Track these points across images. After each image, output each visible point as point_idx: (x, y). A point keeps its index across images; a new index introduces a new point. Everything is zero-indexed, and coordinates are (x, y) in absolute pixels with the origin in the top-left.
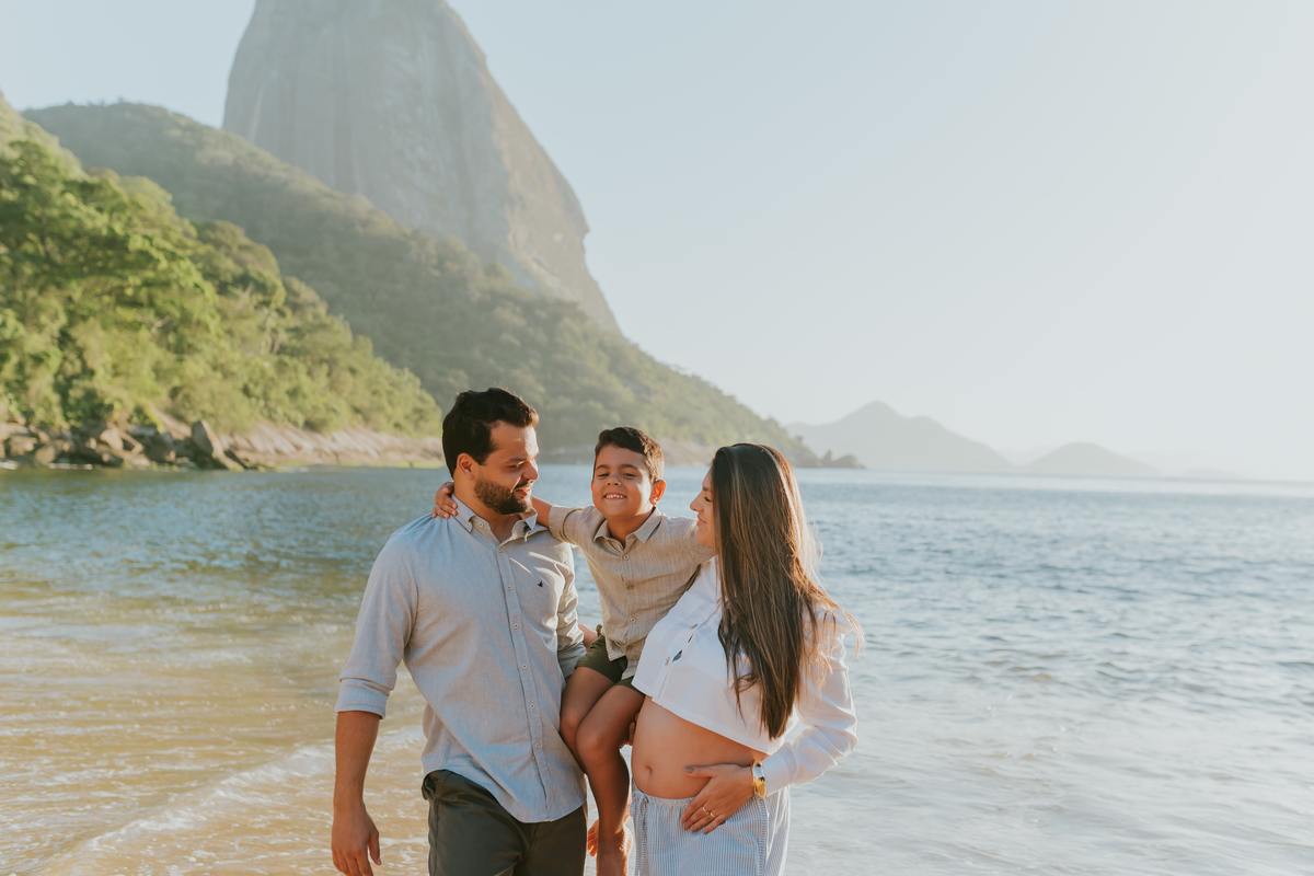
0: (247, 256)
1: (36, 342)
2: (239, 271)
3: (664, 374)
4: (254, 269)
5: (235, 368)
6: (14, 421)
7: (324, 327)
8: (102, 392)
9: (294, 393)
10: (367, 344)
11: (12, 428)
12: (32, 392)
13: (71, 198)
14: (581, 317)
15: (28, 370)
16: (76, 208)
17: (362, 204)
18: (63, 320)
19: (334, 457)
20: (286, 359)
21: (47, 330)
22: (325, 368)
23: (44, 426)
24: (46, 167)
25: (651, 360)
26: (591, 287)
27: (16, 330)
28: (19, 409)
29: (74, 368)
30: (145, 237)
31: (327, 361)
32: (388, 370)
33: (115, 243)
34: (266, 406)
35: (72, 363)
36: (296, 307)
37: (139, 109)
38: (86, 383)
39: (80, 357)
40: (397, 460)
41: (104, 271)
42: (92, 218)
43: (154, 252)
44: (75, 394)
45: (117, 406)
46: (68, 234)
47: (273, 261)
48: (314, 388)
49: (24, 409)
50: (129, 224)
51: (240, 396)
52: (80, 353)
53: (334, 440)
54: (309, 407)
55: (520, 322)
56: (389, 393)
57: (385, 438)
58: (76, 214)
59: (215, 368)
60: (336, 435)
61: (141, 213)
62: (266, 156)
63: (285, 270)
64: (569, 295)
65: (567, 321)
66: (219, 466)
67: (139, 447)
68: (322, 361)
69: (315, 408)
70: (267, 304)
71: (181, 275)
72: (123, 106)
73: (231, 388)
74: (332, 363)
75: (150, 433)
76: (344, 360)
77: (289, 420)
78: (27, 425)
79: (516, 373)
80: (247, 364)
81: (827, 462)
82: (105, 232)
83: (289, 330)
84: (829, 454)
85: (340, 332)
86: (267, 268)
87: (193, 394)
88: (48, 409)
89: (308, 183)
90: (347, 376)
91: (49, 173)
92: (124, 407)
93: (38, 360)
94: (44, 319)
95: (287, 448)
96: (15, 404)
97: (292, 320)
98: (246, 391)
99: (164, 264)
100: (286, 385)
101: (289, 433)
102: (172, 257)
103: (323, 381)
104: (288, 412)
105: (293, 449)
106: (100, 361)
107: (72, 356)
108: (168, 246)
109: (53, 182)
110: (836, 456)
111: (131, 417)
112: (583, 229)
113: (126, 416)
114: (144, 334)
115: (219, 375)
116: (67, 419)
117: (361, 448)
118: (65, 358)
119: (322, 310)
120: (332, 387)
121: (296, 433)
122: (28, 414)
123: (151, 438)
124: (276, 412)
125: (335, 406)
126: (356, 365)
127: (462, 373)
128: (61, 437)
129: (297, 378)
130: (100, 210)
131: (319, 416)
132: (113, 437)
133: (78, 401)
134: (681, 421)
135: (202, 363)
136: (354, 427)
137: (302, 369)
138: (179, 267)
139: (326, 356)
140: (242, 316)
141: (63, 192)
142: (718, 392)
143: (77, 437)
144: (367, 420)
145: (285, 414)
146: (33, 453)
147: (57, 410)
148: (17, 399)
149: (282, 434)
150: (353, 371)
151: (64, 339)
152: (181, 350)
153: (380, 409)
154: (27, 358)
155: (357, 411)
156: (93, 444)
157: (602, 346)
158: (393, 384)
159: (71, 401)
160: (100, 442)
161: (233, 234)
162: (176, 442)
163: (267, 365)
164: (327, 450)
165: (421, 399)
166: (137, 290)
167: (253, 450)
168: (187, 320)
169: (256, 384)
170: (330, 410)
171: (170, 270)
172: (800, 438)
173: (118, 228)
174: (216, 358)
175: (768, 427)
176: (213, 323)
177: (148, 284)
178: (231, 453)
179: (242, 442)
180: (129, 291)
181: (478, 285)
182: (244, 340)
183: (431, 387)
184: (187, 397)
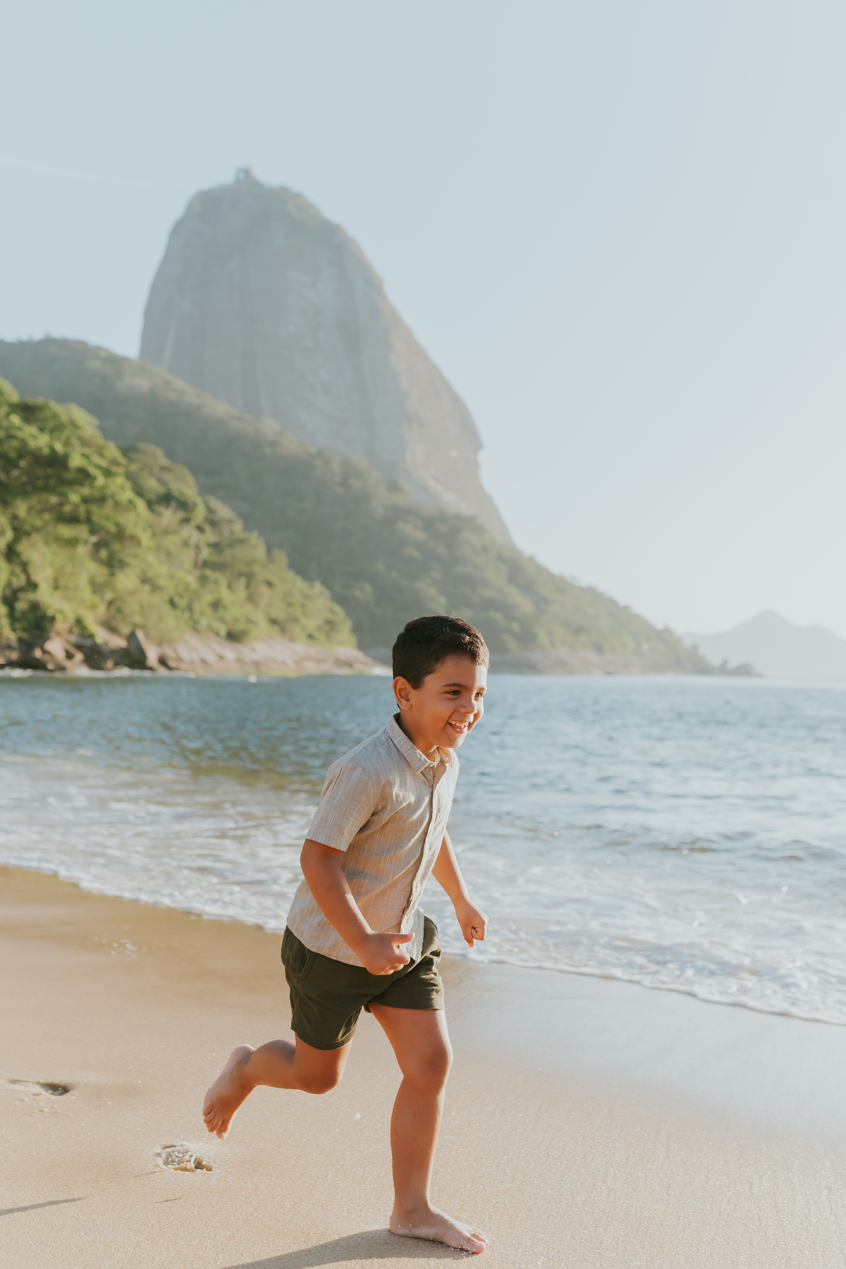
0: (167, 476)
2: (161, 490)
3: (561, 585)
4: (176, 488)
5: (162, 582)
7: (241, 542)
8: (45, 604)
9: (216, 605)
10: (282, 558)
13: (15, 419)
14: (479, 530)
16: (20, 428)
17: (270, 426)
18: (9, 535)
19: (255, 666)
20: (208, 573)
22: (243, 581)
25: (546, 571)
26: (485, 500)
29: (20, 581)
30: (83, 455)
31: (245, 574)
32: (299, 583)
33: (56, 462)
34: (191, 617)
35: (18, 576)
36: (214, 523)
37: (63, 343)
38: (31, 596)
39: (25, 570)
40: (311, 668)
41: (46, 489)
42: (35, 437)
43: (91, 470)
44: (21, 606)
45: (59, 617)
46: (12, 455)
47: (191, 480)
48: (234, 598)
50: (67, 443)
51: (166, 608)
52: (25, 566)
53: (254, 650)
54: (229, 618)
55: (421, 535)
56: (303, 605)
57: (301, 648)
58: (20, 434)
59: (143, 582)
60: (256, 645)
61: (78, 432)
62: (180, 384)
63: (204, 490)
64: (466, 509)
65: (466, 535)
67: (79, 656)
68: (241, 574)
70: (186, 521)
71: (117, 490)
72: (48, 342)
73: (158, 600)
74: (250, 577)
75: (89, 642)
76: (261, 573)
77: (212, 631)
79: (419, 585)
80: (172, 577)
81: (723, 670)
82: (46, 451)
83: (209, 545)
84: (725, 663)
85: (256, 548)
86: (187, 487)
87: (124, 607)
89: (219, 408)
90: (263, 589)
92: (66, 618)
95: (211, 658)
97: (210, 536)
98: (172, 603)
99: (101, 481)
100: (208, 598)
101: (212, 643)
102: (108, 473)
103: (242, 593)
104: (211, 623)
105: (217, 658)
106: (43, 576)
107: (18, 570)
108: (104, 463)
110: (732, 664)
111: (72, 628)
112: (477, 445)
113: (67, 626)
114: (82, 550)
115: (147, 588)
116: (14, 630)
117: (278, 658)
118: (12, 572)
119: (238, 527)
120: (251, 599)
121: (219, 644)
123: (91, 647)
124: (200, 623)
125: (254, 618)
126: (272, 578)
127: (367, 587)
128: (9, 647)
129: (218, 591)
130: (42, 430)
131: (240, 626)
132: (55, 647)
133: (24, 613)
134: (579, 631)
135: (132, 576)
136: (271, 637)
137: (223, 581)
138: (115, 483)
139: (244, 569)
140: (167, 532)
141: (8, 414)
142: (613, 602)
143: (24, 647)
144: (283, 630)
145: (208, 625)
149: (206, 644)
150: (269, 584)
151: (11, 554)
152: (113, 564)
153: (295, 620)
155: (274, 622)
156: (38, 653)
157: (501, 558)
158: (305, 597)
159: (18, 614)
160: (45, 652)
161: (154, 455)
162: (113, 652)
163: (191, 579)
164: (248, 660)
165: (332, 611)
166: (76, 506)
167: (180, 659)
168: (120, 535)
169: (181, 596)
170: (250, 621)
171: (106, 487)
172: (695, 647)
173: (59, 447)
174: (144, 572)
175: (664, 636)
176: (145, 538)
177: (85, 500)
178: (163, 662)
179: (169, 652)
180: (67, 508)
181: (381, 501)
182: (169, 555)
183: (340, 600)
184: (119, 610)
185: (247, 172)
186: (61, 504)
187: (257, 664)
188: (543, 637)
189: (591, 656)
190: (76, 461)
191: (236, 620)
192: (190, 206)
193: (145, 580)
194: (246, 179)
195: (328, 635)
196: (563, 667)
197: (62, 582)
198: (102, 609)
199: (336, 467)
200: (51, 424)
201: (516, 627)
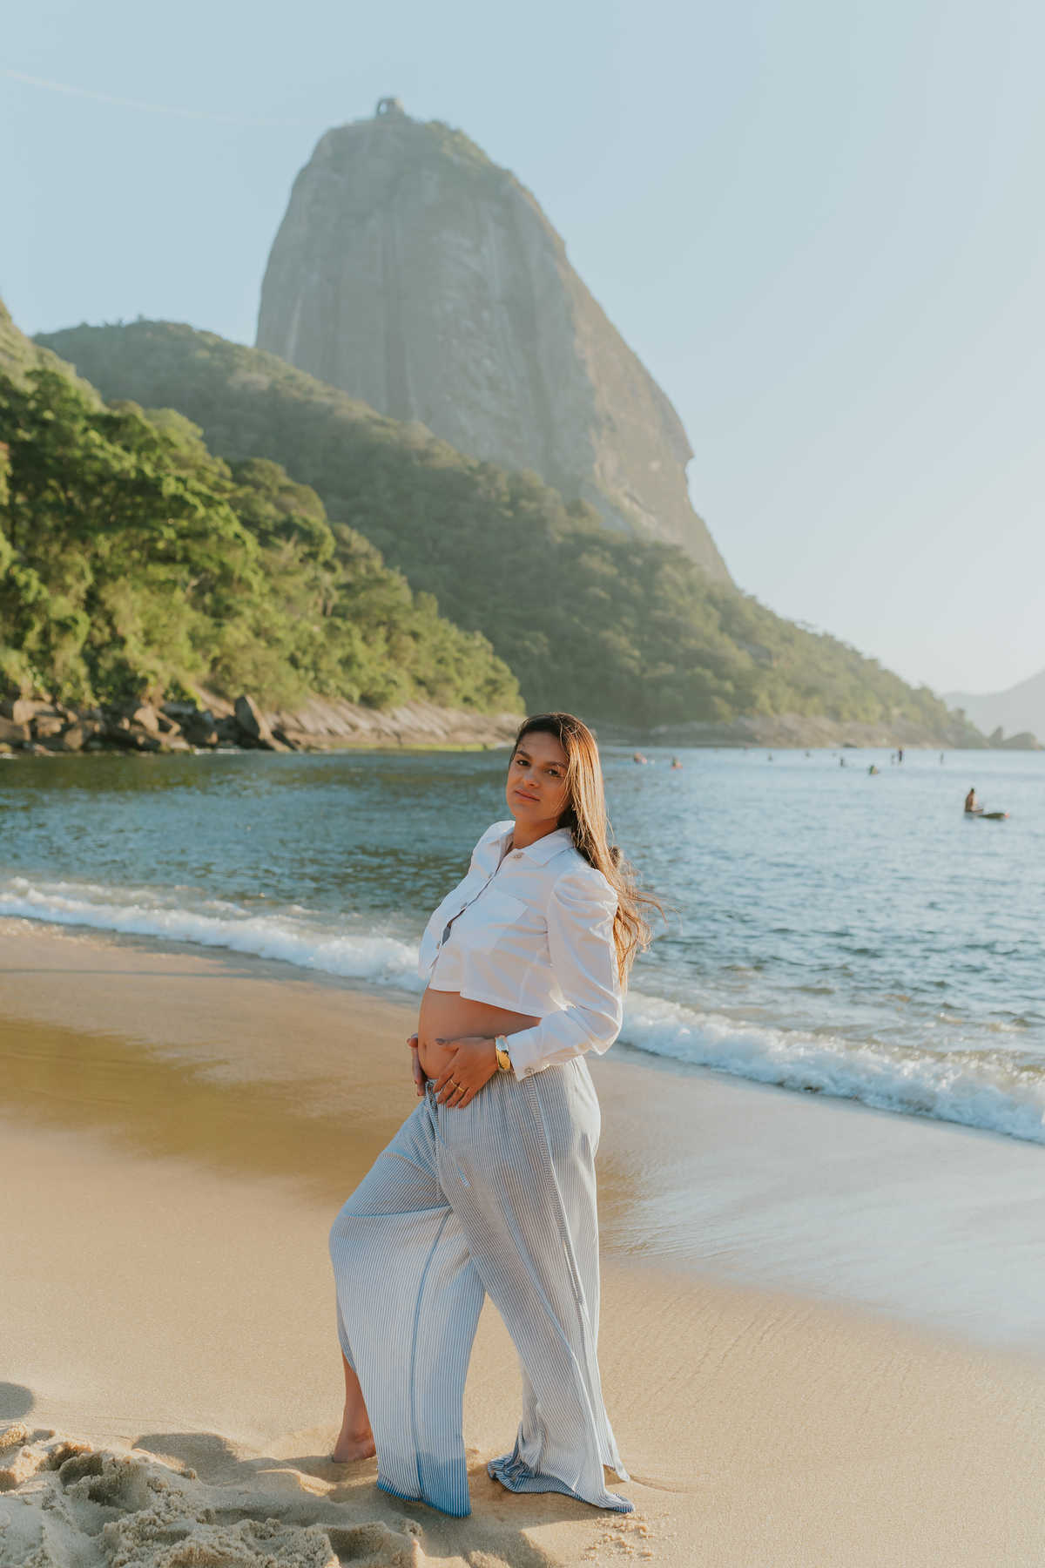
2: (281, 518)
4: (298, 515)
5: (280, 634)
14: (685, 563)
20: (339, 622)
22: (382, 631)
36: (346, 559)
40: (469, 741)
47: (319, 504)
48: (370, 654)
51: (286, 667)
62: (307, 379)
63: (333, 516)
65: (668, 569)
68: (380, 624)
73: (276, 656)
74: (391, 626)
76: (406, 622)
79: (607, 634)
81: (996, 741)
83: (340, 587)
86: (313, 513)
89: (356, 410)
90: (407, 641)
97: (341, 576)
103: (381, 648)
112: (686, 454)
115: (262, 642)
126: (419, 628)
131: (378, 689)
139: (383, 617)
140: (287, 572)
150: (415, 636)
152: (220, 612)
153: (448, 681)
165: (495, 669)
166: (171, 542)
167: (302, 730)
168: (226, 577)
169: (305, 653)
170: (390, 682)
171: (208, 518)
172: (961, 712)
173: (148, 469)
174: (258, 622)
175: (922, 698)
176: (256, 580)
177: (182, 535)
178: (279, 734)
179: (290, 722)
180: (161, 545)
181: (560, 526)
182: (289, 600)
183: (505, 652)
184: (227, 669)
185: (391, 102)
186: (153, 540)
187: (398, 735)
188: (763, 700)
189: (826, 724)
190: (170, 487)
191: (373, 680)
192: (319, 149)
193: (258, 633)
194: (390, 111)
195: (490, 701)
196: (789, 739)
197: (157, 635)
198: (205, 670)
199: (502, 483)
200: (140, 441)
201: (729, 686)
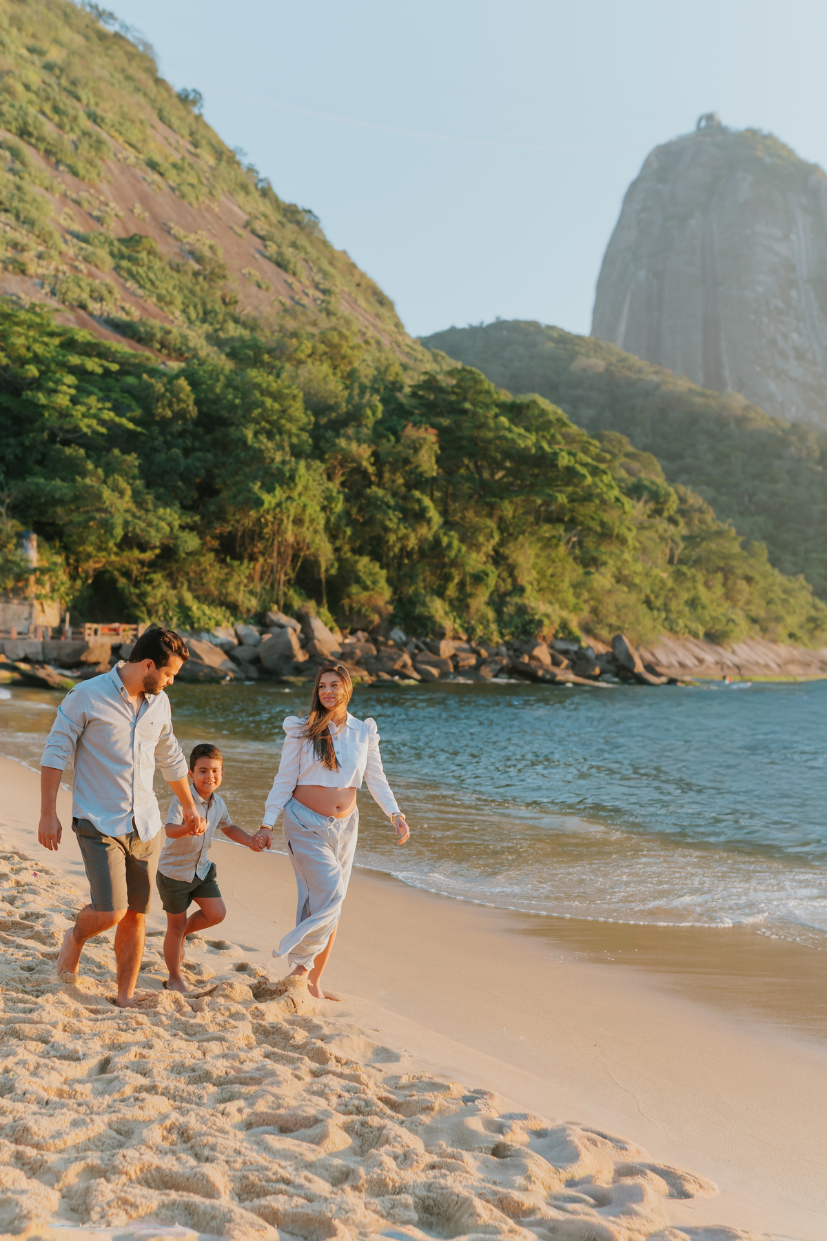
0: (635, 465)
1: (476, 561)
2: (633, 479)
4: (646, 477)
5: (637, 580)
6: (460, 639)
8: (532, 609)
9: (693, 603)
10: (761, 548)
11: (457, 644)
12: (473, 610)
13: (504, 420)
15: (469, 589)
16: (510, 430)
17: (737, 400)
18: (497, 538)
19: (737, 671)
20: (684, 569)
21: (484, 549)
22: (720, 575)
23: (483, 642)
24: (480, 392)
27: (459, 551)
28: (462, 626)
29: (507, 585)
30: (570, 453)
31: (722, 569)
32: (779, 578)
33: (544, 461)
34: (666, 619)
35: (504, 580)
36: (686, 513)
38: (517, 599)
39: (511, 575)
41: (532, 489)
42: (525, 437)
43: (579, 468)
44: (509, 610)
45: (546, 622)
46: (498, 455)
47: (658, 467)
48: (712, 598)
49: (466, 625)
50: (553, 442)
51: (643, 608)
52: (511, 570)
53: (733, 652)
54: (708, 618)
56: (784, 601)
57: (784, 650)
58: (509, 435)
59: (618, 581)
60: (736, 647)
61: (564, 430)
63: (671, 478)
66: (641, 681)
67: (566, 662)
68: (719, 570)
69: (714, 619)
70: (658, 512)
71: (605, 489)
72: (500, 325)
73: (635, 600)
74: (727, 572)
75: (575, 648)
76: (741, 568)
77: (690, 632)
78: (469, 641)
80: (647, 575)
82: (534, 450)
83: (684, 538)
86: (655, 476)
87: (600, 607)
88: (486, 627)
90: (742, 584)
91: (481, 398)
92: (552, 623)
93: (479, 578)
94: (481, 539)
95: (690, 662)
96: (458, 621)
98: (648, 603)
99: (589, 480)
100: (685, 596)
101: (690, 645)
102: (595, 472)
103: (719, 591)
104: (689, 623)
105: (696, 662)
106: (527, 577)
107: (505, 575)
108: (589, 460)
109: (487, 406)
111: (557, 632)
113: (554, 632)
114: (562, 549)
115: (624, 587)
116: (502, 635)
117: (761, 661)
118: (499, 576)
119: (710, 516)
120: (728, 596)
121: (696, 645)
122: (470, 631)
123: (576, 653)
124: (677, 624)
125: (734, 617)
126: (752, 573)
128: (499, 653)
129: (695, 588)
130: (528, 429)
131: (719, 627)
132: (543, 653)
133: (511, 617)
135: (609, 575)
136: (752, 638)
137: (700, 577)
138: (602, 481)
139: (722, 564)
141: (496, 416)
143: (511, 653)
144: (764, 630)
145: (686, 626)
146: (476, 668)
147: (493, 627)
148: (460, 617)
149: (684, 646)
150: (749, 579)
151: (498, 558)
152: (590, 562)
153: (778, 619)
154: (468, 578)
155: (754, 621)
156: (526, 659)
158: (785, 591)
159: (506, 618)
160: (532, 657)
161: (620, 442)
162: (599, 657)
163: (665, 575)
164: (729, 663)
165: (815, 607)
170: (730, 620)
173: (546, 446)
176: (630, 536)
180: (553, 508)
182: (644, 551)
183: (820, 593)
186: (548, 505)
193: (619, 579)
194: (708, 125)
199: (813, 442)
